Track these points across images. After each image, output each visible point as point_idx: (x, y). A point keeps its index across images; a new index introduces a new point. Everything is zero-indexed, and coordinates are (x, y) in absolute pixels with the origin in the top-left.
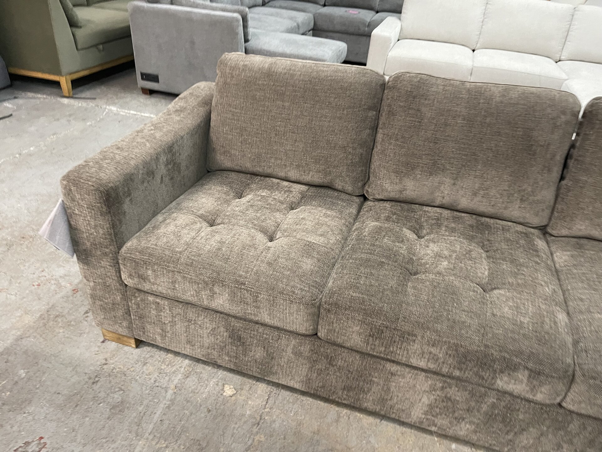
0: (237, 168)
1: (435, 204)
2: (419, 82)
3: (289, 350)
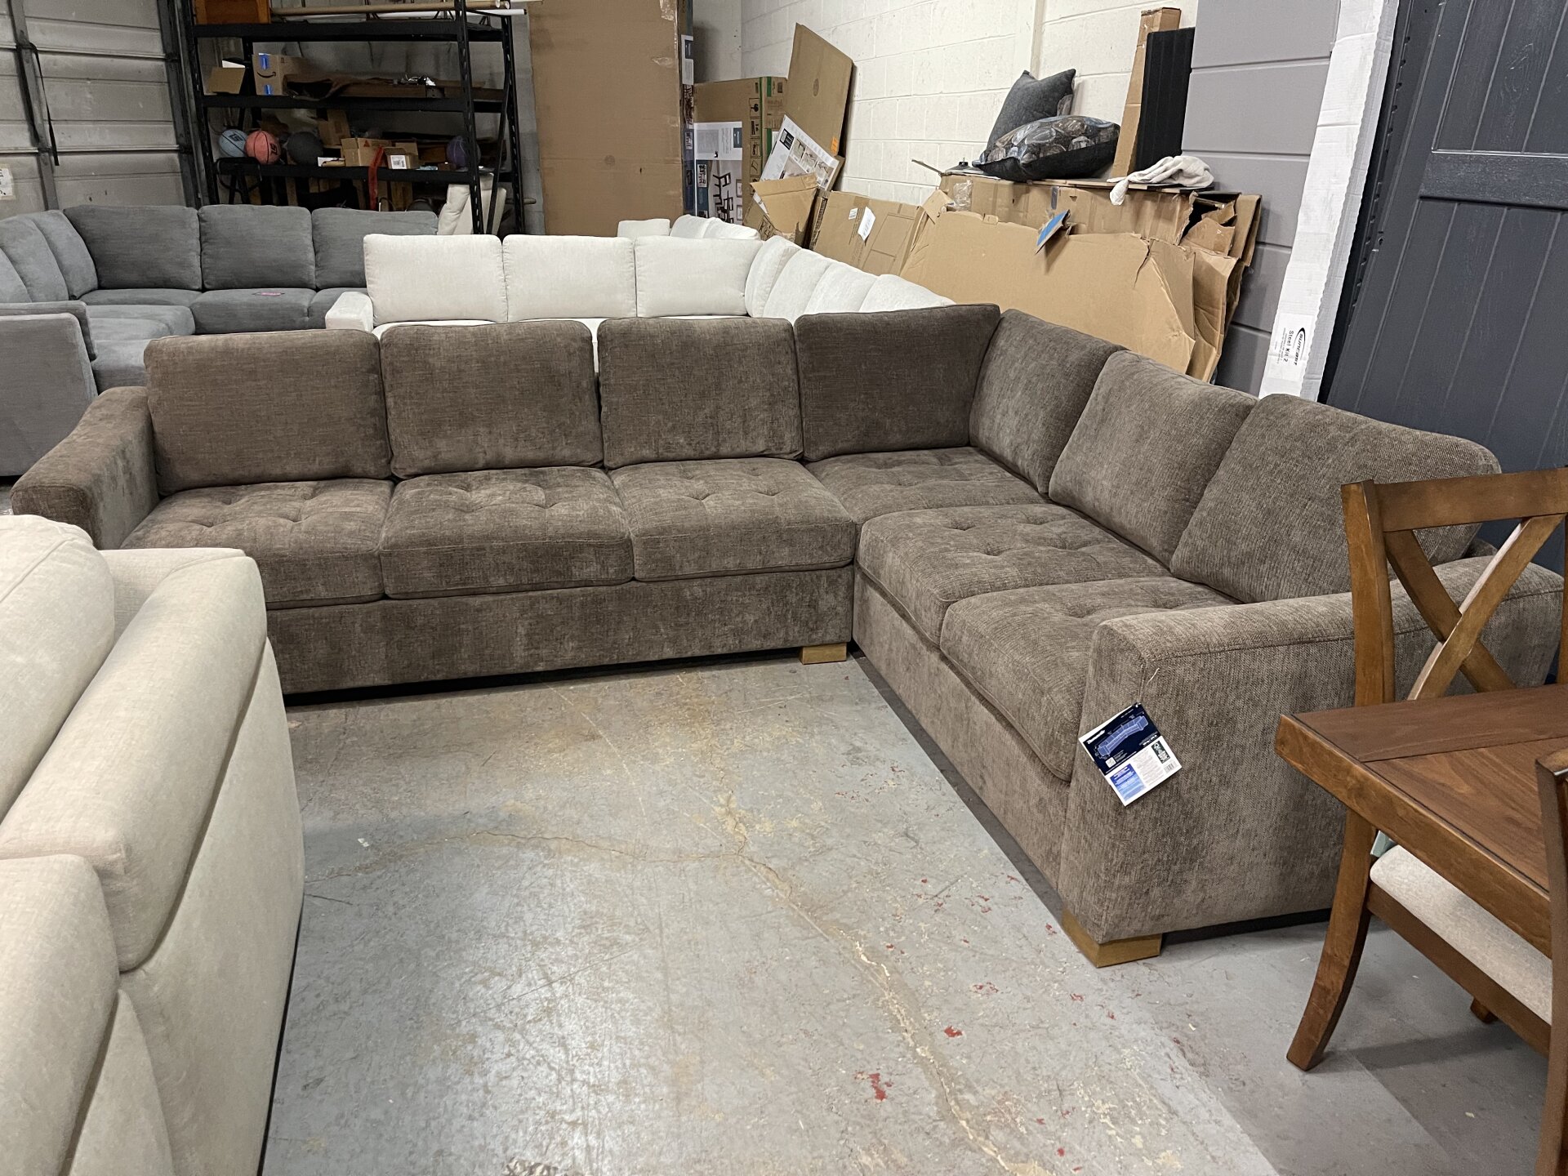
0: (210, 479)
1: (477, 466)
2: (416, 333)
3: (358, 628)
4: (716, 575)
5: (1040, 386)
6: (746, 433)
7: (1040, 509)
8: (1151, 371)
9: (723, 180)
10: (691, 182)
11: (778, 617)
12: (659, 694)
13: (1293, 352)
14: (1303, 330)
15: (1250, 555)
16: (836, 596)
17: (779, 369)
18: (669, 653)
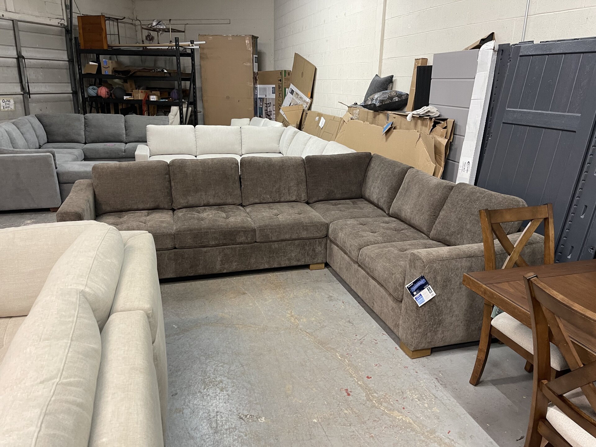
0: (113, 210)
1: (201, 205)
2: (182, 162)
4: (283, 240)
5: (386, 179)
6: (289, 194)
7: (387, 219)
8: (422, 175)
9: (268, 105)
10: (257, 105)
11: (302, 254)
12: (264, 280)
13: (466, 169)
14: (469, 162)
15: (455, 232)
16: (321, 247)
17: (300, 173)
18: (267, 266)
